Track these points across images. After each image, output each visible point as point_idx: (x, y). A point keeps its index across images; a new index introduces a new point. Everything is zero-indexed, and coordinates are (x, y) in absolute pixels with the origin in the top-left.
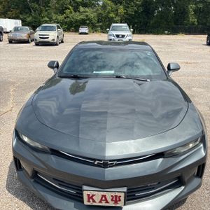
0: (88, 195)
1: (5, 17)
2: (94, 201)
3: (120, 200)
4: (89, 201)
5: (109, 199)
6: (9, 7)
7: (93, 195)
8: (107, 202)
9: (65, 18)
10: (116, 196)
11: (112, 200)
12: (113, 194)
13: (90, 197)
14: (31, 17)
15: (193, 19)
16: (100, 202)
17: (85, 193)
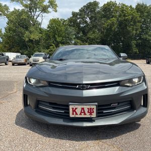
0: (73, 109)
1: (10, 52)
2: (76, 114)
3: (93, 112)
4: (73, 114)
5: (86, 111)
6: (13, 46)
7: (76, 109)
8: (85, 114)
9: (50, 51)
10: (91, 109)
11: (88, 112)
12: (89, 107)
13: (74, 111)
14: (27, 52)
15: (135, 50)
16: (81, 114)
17: (71, 107)
